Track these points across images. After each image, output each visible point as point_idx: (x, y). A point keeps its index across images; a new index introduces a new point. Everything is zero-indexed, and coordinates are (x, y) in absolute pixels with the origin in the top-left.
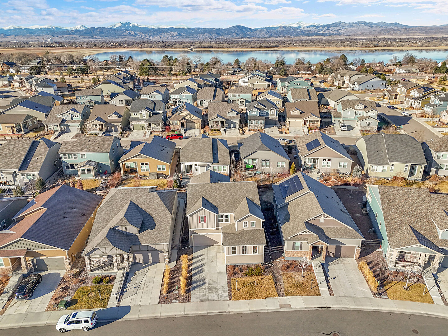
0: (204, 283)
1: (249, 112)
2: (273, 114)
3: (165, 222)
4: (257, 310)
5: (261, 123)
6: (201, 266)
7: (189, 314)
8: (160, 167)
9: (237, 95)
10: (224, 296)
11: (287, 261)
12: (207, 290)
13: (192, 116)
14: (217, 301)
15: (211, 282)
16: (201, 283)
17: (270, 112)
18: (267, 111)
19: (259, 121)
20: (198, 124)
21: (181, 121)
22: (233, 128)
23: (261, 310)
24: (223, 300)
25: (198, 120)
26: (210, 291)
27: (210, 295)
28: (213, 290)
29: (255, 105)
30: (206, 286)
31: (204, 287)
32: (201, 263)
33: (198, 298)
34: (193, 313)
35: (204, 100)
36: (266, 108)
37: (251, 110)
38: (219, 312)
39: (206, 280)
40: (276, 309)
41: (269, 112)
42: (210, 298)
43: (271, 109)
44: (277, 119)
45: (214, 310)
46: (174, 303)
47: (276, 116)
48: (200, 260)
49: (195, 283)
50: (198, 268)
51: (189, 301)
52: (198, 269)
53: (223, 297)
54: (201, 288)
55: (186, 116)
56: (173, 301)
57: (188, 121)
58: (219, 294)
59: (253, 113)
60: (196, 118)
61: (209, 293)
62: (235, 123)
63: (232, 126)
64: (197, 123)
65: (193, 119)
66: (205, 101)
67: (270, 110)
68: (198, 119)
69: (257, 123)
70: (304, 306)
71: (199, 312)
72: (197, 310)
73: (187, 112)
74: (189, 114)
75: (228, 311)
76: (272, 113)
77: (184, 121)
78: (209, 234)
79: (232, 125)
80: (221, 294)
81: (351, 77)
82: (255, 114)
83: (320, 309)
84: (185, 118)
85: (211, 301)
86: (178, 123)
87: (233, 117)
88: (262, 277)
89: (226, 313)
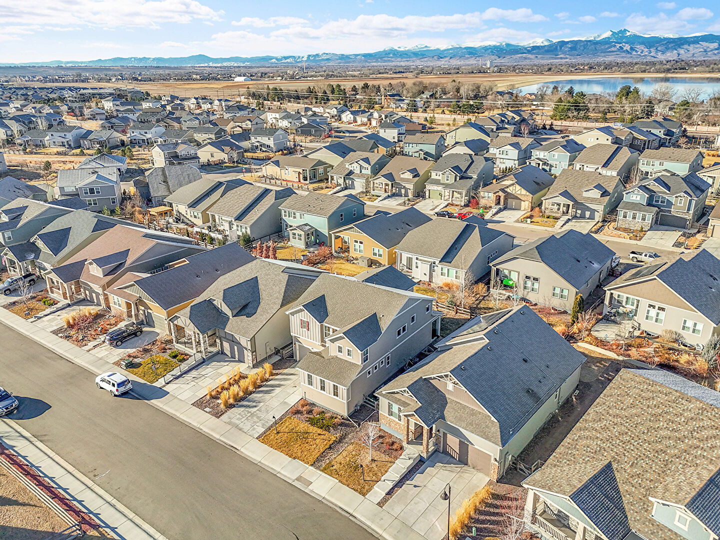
0: (255, 406)
1: (627, 194)
2: (682, 205)
4: (267, 466)
5: (644, 219)
6: (276, 387)
7: (201, 429)
8: (376, 251)
9: (657, 163)
10: (256, 431)
11: (381, 430)
12: (249, 415)
13: (518, 187)
14: (243, 432)
15: (263, 409)
16: (254, 404)
17: (676, 201)
18: (670, 199)
19: (639, 215)
20: (527, 203)
21: (497, 194)
22: (588, 219)
24: (250, 435)
25: (527, 196)
26: (250, 418)
27: (245, 421)
28: (255, 418)
30: (254, 410)
31: (250, 410)
32: (282, 383)
33: (230, 418)
34: (207, 431)
35: (585, 166)
36: (668, 192)
38: (230, 445)
39: (262, 404)
40: (289, 478)
41: (673, 199)
42: (241, 425)
43: (678, 195)
44: (689, 216)
45: (229, 440)
46: (204, 411)
47: (689, 210)
48: (284, 379)
49: (249, 401)
50: (271, 387)
51: (219, 417)
53: (254, 432)
54: (247, 409)
55: (507, 187)
56: (207, 409)
57: (508, 196)
58: (254, 426)
59: (634, 198)
60: (524, 192)
61: (247, 419)
63: (587, 216)
64: (524, 201)
65: (519, 192)
67: (676, 197)
68: (528, 194)
69: (634, 218)
70: (323, 495)
72: (213, 430)
73: (512, 180)
74: (513, 184)
75: (239, 449)
76: (680, 203)
77: (501, 194)
79: (588, 214)
82: (638, 199)
83: (340, 511)
84: (506, 190)
85: (238, 428)
86: (492, 197)
87: (593, 200)
88: (324, 432)
89: (234, 450)
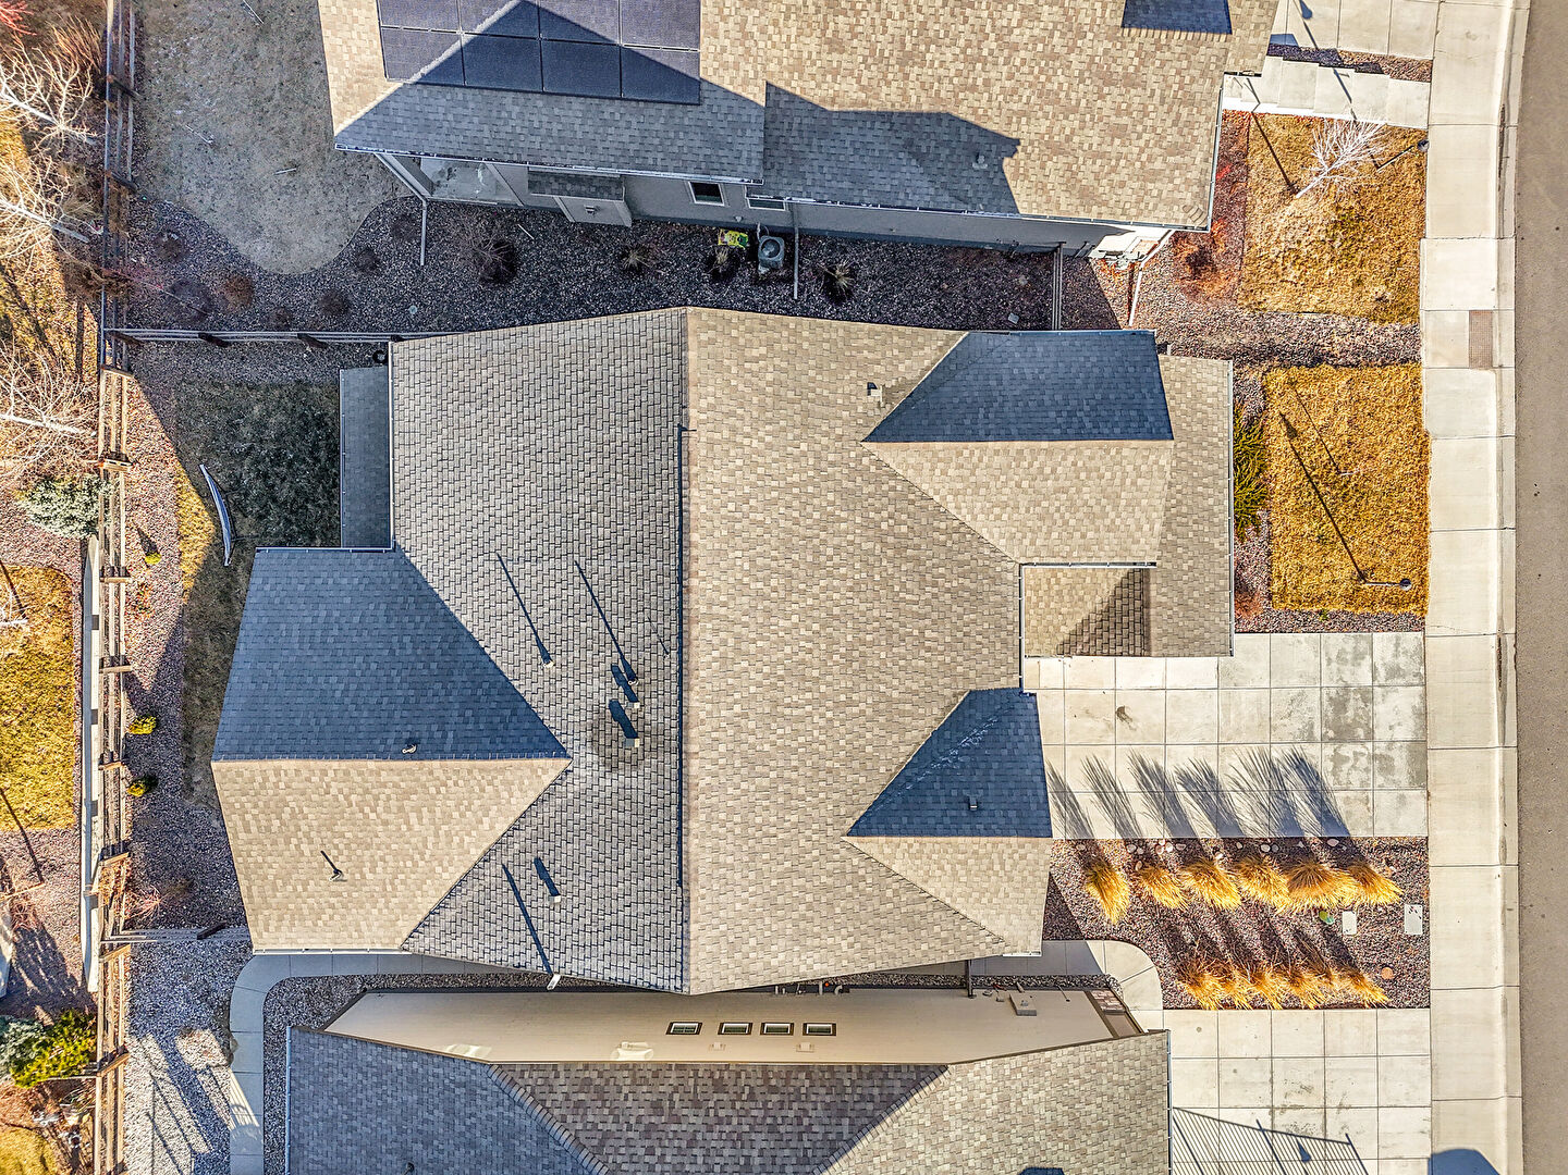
0: (1300, 765)
4: (1500, 490)
6: (1163, 784)
7: (1504, 843)
10: (1396, 656)
12: (1347, 750)
14: (1424, 696)
15: (1297, 724)
16: (1293, 780)
23: (1501, 468)
24: (1422, 662)
26: (1361, 732)
27: (1379, 733)
28: (1350, 713)
30: (1317, 754)
31: (1325, 768)
32: (1128, 783)
33: (1402, 798)
34: (1497, 820)
38: (1501, 685)
39: (1275, 755)
40: (1500, 391)
42: (1405, 732)
45: (1488, 713)
46: (1426, 931)
49: (1289, 818)
51: (1420, 846)
52: (1182, 801)
53: (1402, 661)
54: (1329, 781)
56: (1413, 929)
58: (1381, 679)
61: (1370, 735)
71: (1497, 792)
75: (1493, 640)
80: (1382, 673)
83: (1511, 164)
85: (1423, 728)
89: (1510, 653)
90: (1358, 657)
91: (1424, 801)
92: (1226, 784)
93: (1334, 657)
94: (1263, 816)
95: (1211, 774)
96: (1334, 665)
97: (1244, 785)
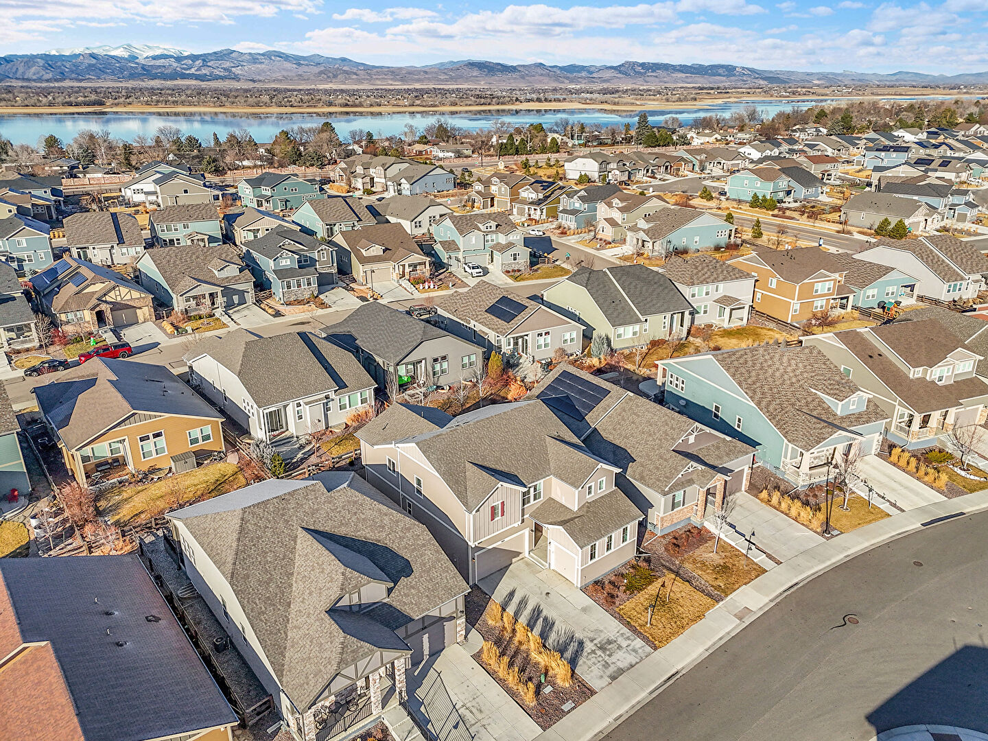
0: (581, 643)
1: (275, 260)
3: (424, 545)
4: (715, 643)
5: (309, 284)
6: (538, 615)
7: (621, 716)
8: (196, 433)
9: (180, 226)
10: (640, 648)
11: (663, 537)
12: (599, 652)
13: (124, 290)
15: (591, 635)
16: (574, 645)
17: (319, 256)
18: (312, 255)
19: (303, 280)
20: (146, 309)
21: (98, 309)
22: (239, 304)
23: (721, 639)
24: (647, 656)
25: (144, 298)
26: (608, 653)
27: (613, 659)
28: (610, 647)
29: (281, 244)
30: (589, 646)
31: (587, 650)
32: (530, 607)
33: (602, 677)
34: (626, 708)
35: (91, 248)
36: (306, 248)
37: (279, 255)
38: (666, 681)
39: (577, 635)
40: (737, 626)
41: (316, 256)
42: (621, 665)
43: (320, 249)
44: (334, 270)
45: (654, 682)
46: (569, 712)
48: (520, 603)
50: (537, 620)
51: (593, 693)
52: (538, 622)
53: (640, 651)
54: (585, 654)
55: (105, 295)
56: (566, 707)
57: (116, 307)
58: (628, 649)
59: (284, 263)
60: (136, 294)
61: (610, 656)
62: (244, 291)
63: (236, 302)
64: (140, 308)
65: (128, 297)
66: (94, 248)
67: (318, 252)
68: (143, 295)
69: (299, 286)
70: (767, 600)
71: (634, 702)
72: (627, 699)
73: (103, 283)
74: (114, 288)
75: (676, 670)
77: (103, 307)
78: (506, 540)
79: (236, 299)
80: (631, 648)
81: (386, 170)
82: (288, 263)
83: (789, 592)
84: (104, 299)
85: (628, 669)
86: (88, 316)
88: (660, 581)
90: (628, 638)
91: (607, 683)
92: (555, 628)
93: (620, 632)
94: (556, 644)
95: (554, 624)
96: (618, 634)
97: (560, 633)
